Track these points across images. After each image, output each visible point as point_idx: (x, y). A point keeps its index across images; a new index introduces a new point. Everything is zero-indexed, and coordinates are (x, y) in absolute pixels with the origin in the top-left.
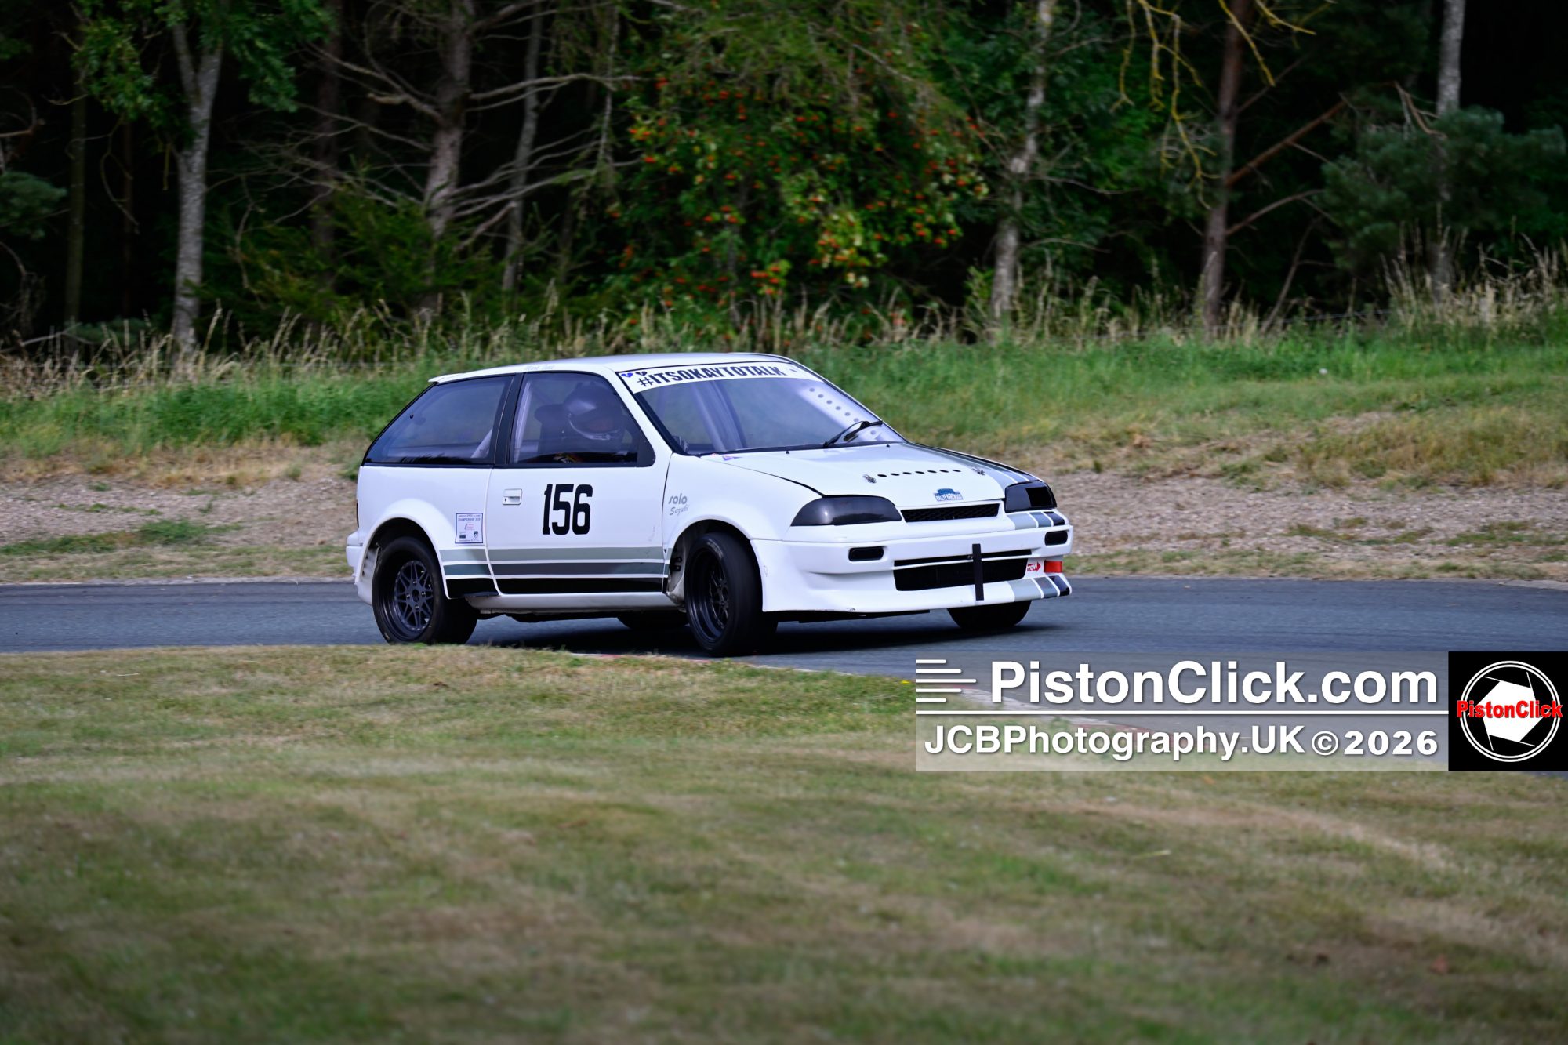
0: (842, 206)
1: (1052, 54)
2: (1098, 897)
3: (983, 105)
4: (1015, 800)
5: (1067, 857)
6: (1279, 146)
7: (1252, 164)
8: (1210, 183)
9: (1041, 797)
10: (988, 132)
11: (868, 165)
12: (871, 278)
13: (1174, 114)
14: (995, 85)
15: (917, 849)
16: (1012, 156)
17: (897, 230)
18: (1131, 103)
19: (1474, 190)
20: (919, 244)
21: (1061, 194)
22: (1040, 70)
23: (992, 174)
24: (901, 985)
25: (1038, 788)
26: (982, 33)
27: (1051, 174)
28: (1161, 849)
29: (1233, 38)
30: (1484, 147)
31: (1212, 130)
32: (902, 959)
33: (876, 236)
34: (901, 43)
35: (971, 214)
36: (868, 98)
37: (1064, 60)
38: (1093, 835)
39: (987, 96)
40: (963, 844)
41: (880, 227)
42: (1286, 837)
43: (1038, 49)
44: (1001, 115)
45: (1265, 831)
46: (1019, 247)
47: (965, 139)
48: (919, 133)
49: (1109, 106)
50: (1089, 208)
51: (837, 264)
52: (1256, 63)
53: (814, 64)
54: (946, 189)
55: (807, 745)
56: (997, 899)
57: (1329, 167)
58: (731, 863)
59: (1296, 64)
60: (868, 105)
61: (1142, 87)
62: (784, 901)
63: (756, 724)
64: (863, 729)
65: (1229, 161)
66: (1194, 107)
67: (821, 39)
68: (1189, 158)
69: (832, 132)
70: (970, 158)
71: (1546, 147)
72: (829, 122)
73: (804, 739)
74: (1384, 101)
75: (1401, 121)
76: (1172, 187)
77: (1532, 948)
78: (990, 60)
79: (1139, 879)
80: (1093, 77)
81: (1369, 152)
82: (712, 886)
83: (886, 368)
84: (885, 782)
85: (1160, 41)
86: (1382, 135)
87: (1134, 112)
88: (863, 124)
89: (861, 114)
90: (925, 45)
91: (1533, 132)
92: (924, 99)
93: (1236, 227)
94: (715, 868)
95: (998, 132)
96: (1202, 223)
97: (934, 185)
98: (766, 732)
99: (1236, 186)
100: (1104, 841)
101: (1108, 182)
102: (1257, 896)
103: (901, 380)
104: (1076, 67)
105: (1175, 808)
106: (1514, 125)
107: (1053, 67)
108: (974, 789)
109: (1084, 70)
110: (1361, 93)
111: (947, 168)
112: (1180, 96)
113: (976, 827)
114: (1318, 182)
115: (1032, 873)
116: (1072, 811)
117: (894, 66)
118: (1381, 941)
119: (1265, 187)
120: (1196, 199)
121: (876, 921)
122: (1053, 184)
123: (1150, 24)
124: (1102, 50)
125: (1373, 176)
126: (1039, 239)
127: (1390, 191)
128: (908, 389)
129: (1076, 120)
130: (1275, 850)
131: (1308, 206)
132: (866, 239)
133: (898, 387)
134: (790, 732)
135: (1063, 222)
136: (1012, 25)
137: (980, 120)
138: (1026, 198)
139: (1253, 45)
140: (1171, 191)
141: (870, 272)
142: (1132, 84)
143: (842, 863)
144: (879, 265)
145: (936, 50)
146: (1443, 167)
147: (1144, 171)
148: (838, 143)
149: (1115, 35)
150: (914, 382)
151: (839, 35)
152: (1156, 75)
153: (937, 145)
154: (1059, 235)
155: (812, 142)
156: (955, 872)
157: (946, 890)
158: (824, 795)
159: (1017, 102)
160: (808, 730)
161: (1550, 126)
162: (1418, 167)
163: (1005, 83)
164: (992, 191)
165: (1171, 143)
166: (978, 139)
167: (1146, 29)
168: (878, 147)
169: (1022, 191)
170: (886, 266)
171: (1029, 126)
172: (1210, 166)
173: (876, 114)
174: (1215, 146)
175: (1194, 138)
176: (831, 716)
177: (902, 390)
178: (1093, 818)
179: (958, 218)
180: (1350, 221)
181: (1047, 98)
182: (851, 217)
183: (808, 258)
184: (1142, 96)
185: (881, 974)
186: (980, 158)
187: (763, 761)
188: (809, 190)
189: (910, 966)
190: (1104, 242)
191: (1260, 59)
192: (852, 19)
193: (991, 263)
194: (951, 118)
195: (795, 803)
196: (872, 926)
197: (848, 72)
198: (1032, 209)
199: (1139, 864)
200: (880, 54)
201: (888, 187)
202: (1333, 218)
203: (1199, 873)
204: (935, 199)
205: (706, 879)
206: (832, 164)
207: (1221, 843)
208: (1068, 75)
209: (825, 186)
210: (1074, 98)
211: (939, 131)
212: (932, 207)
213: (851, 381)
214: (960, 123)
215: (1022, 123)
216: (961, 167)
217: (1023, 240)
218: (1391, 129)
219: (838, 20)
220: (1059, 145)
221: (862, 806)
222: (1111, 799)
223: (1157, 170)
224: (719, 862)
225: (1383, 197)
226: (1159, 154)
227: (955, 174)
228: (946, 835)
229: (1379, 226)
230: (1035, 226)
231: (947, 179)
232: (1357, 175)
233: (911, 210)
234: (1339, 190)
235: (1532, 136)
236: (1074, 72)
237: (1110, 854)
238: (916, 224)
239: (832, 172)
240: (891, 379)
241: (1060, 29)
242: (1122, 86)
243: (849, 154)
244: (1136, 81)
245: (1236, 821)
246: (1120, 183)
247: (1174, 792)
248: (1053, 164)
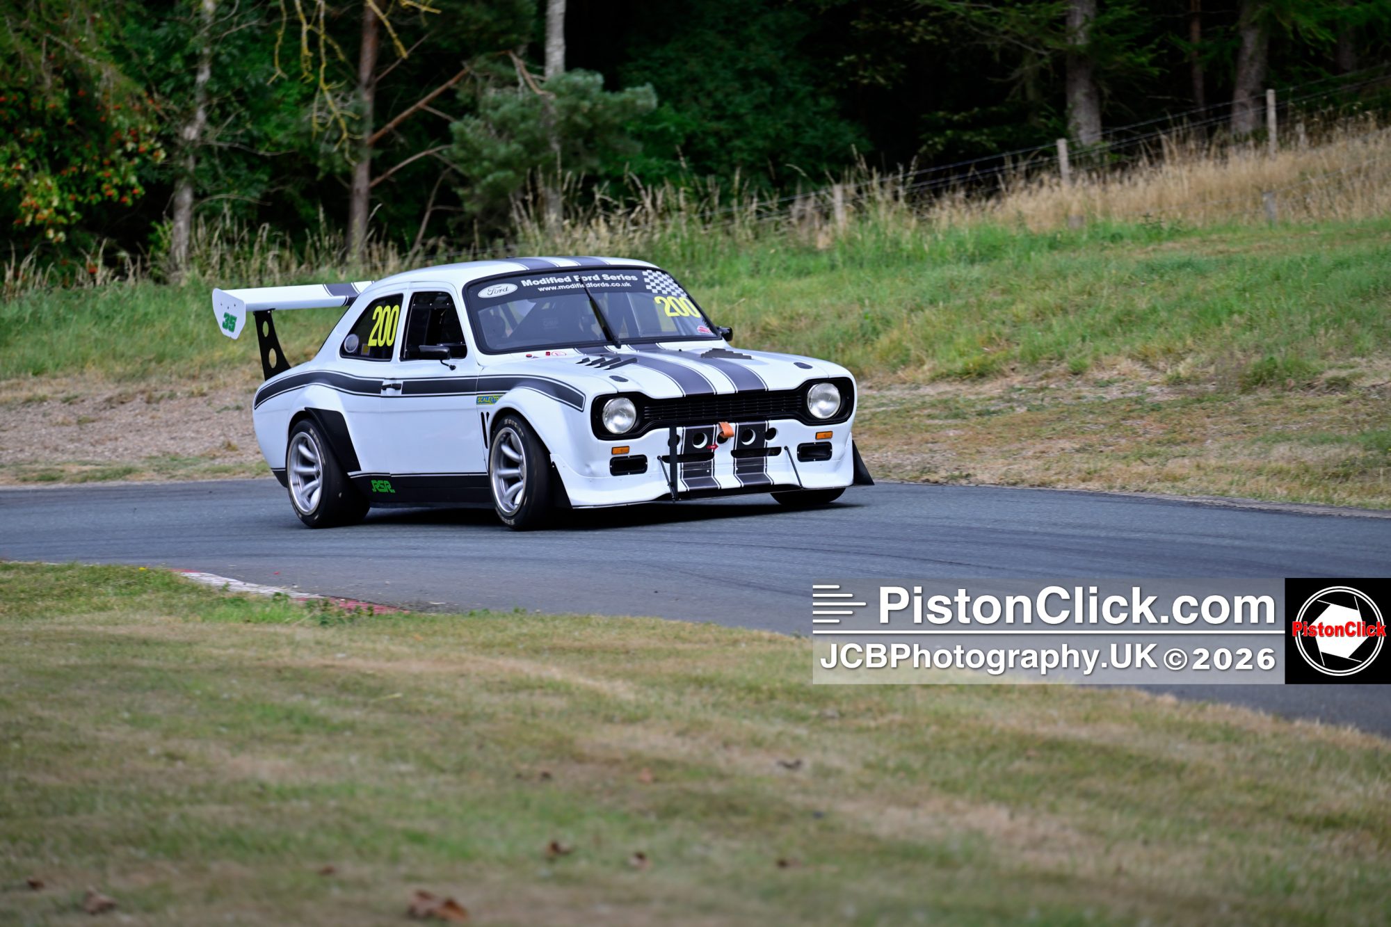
0: (41, 173)
1: (215, 37)
2: (348, 734)
3: (158, 83)
4: (259, 659)
5: (315, 703)
6: (412, 109)
7: (390, 125)
8: (354, 142)
9: (280, 656)
10: (163, 105)
11: (62, 137)
12: (67, 234)
13: (322, 84)
14: (168, 65)
15: (187, 701)
16: (185, 126)
17: (89, 191)
18: (285, 76)
19: (580, 142)
20: (107, 203)
21: (227, 157)
22: (206, 51)
23: (169, 141)
24: (194, 811)
25: (276, 649)
26: (155, 21)
27: (218, 140)
28: (393, 693)
29: (369, 18)
30: (586, 104)
31: (355, 97)
32: (193, 790)
33: (71, 197)
34: (87, 32)
35: (153, 176)
36: (60, 80)
37: (226, 41)
38: (334, 683)
39: (162, 74)
40: (225, 696)
41: (74, 189)
42: (498, 679)
43: (204, 33)
44: (173, 90)
45: (478, 675)
46: (194, 203)
47: (144, 112)
48: (104, 108)
49: (266, 79)
50: (251, 168)
51: (38, 222)
52: (390, 39)
53: (13, 52)
54: (129, 156)
55: (68, 624)
56: (262, 739)
57: (456, 126)
58: (31, 719)
59: (424, 39)
60: (60, 86)
61: (293, 63)
62: (83, 747)
63: (18, 610)
64: (112, 609)
65: (370, 124)
66: (338, 78)
67: (17, 30)
68: (336, 122)
69: (30, 109)
70: (149, 129)
71: (640, 102)
72: (27, 101)
73: (64, 619)
74: (501, 68)
75: (515, 84)
76: (323, 147)
77: (720, 760)
78: (163, 43)
79: (381, 718)
80: (253, 55)
81: (489, 112)
82: (18, 738)
83: (93, 308)
84: (144, 649)
85: (308, 23)
86: (500, 97)
87: (287, 84)
88: (57, 102)
89: (55, 93)
90: (107, 33)
91: (628, 90)
92: (108, 79)
93: (378, 180)
94: (18, 723)
95: (171, 105)
96: (348, 176)
97: (119, 152)
98: (27, 615)
99: (377, 144)
100: (344, 688)
101: (267, 145)
102: (481, 727)
103: (107, 317)
104: (236, 47)
105: (397, 660)
106: (613, 84)
107: (217, 48)
108: (222, 652)
109: (243, 50)
110: (481, 61)
111: (129, 137)
112: (326, 68)
113: (234, 681)
114: (447, 138)
115: (289, 716)
116: (312, 665)
117: (81, 51)
118: (592, 760)
119: (401, 145)
120: (343, 156)
121: (164, 760)
122: (220, 149)
123: (299, 9)
124: (258, 32)
125: (493, 132)
126: (211, 195)
127: (508, 144)
128: (114, 325)
129: (239, 93)
130: (489, 690)
131: (438, 160)
132: (62, 200)
133: (105, 324)
134: (48, 614)
135: (231, 181)
136: (181, 13)
137: (156, 96)
138: (198, 161)
139: (387, 24)
140: (322, 151)
141: (67, 229)
142: (285, 61)
143: (126, 715)
144: (74, 222)
145: (117, 37)
146: (553, 122)
147: (298, 135)
148: (35, 119)
149: (269, 19)
150: (118, 319)
151: (32, 26)
152: (305, 51)
153: (120, 118)
154: (228, 191)
155: (13, 118)
156: (225, 718)
157: (218, 733)
158: (98, 661)
159: (188, 79)
160: (63, 612)
161: (642, 84)
162: (531, 123)
163: (177, 63)
164: (169, 156)
165: (320, 109)
166: (155, 112)
167: (296, 13)
168: (69, 121)
169: (195, 153)
170: (79, 223)
171: (198, 99)
172: (354, 128)
173: (66, 93)
174: (358, 111)
175: (340, 105)
176: (82, 599)
177: (109, 325)
178: (331, 671)
179: (140, 179)
180: (476, 171)
181: (213, 74)
182: (49, 181)
183: (12, 219)
184: (293, 71)
185: (179, 804)
186: (157, 128)
187: (36, 637)
188: (12, 159)
189: (201, 795)
190: (266, 197)
191: (394, 35)
192: (44, 12)
193: (171, 216)
194: (131, 95)
195: (75, 668)
196: (161, 765)
197: (42, 58)
198: (204, 170)
199: (379, 707)
200: (68, 41)
201: (79, 154)
202: (461, 169)
203: (430, 711)
204: (120, 164)
205: (12, 733)
206: (31, 136)
207: (443, 686)
208: (230, 54)
209: (26, 156)
210: (235, 74)
211: (121, 105)
212: (117, 170)
213: (65, 320)
214: (139, 98)
215: (192, 97)
216: (142, 136)
217: (197, 197)
218: (508, 91)
219: (31, 13)
220: (225, 115)
221: (132, 668)
222: (340, 655)
223: (309, 133)
224: (20, 718)
225: (503, 150)
226: (311, 119)
227: (137, 141)
228: (210, 688)
229: (500, 175)
230: (207, 184)
231: (130, 146)
232: (480, 131)
233: (100, 174)
234: (464, 144)
235: (628, 94)
236: (235, 52)
237: (351, 698)
238: (105, 186)
239: (31, 143)
240: (99, 317)
241: (222, 15)
242: (277, 62)
243: (45, 127)
244: (290, 56)
245: (452, 668)
246: (278, 145)
247: (393, 648)
248: (220, 131)
